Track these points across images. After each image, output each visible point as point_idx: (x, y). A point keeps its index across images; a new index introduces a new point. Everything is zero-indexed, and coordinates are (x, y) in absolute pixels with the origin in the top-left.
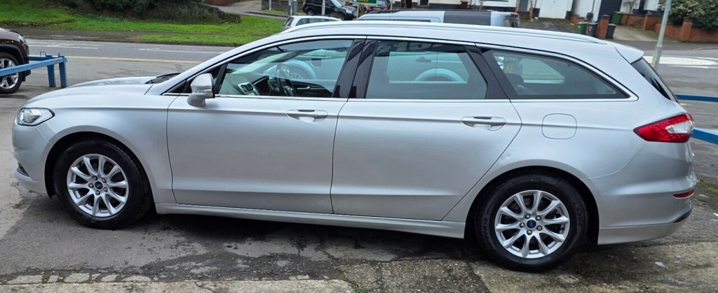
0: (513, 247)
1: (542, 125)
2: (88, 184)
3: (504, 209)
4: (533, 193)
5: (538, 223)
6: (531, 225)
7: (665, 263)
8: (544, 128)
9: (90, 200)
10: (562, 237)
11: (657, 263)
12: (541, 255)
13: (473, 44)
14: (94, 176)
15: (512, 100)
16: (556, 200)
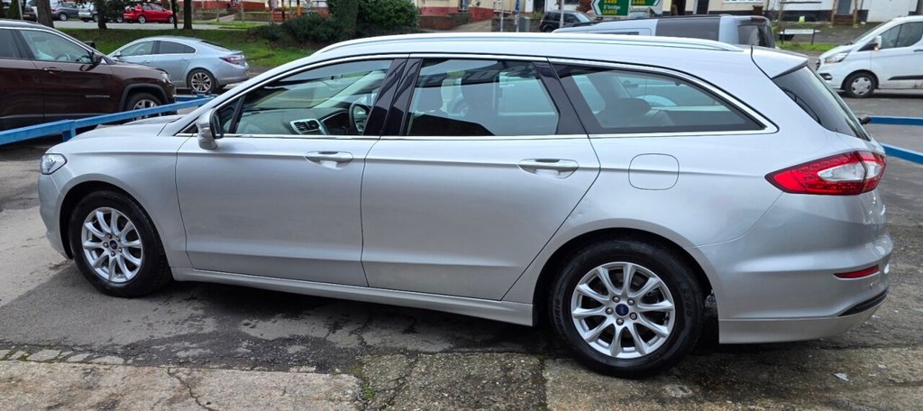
0: (600, 341)
1: (629, 171)
2: (102, 243)
3: (584, 287)
4: (622, 266)
5: (631, 309)
6: (622, 311)
7: (851, 375)
8: (631, 174)
9: (106, 262)
10: (665, 330)
11: (838, 375)
12: (637, 355)
13: (545, 59)
14: (108, 234)
15: (590, 136)
16: (654, 277)
